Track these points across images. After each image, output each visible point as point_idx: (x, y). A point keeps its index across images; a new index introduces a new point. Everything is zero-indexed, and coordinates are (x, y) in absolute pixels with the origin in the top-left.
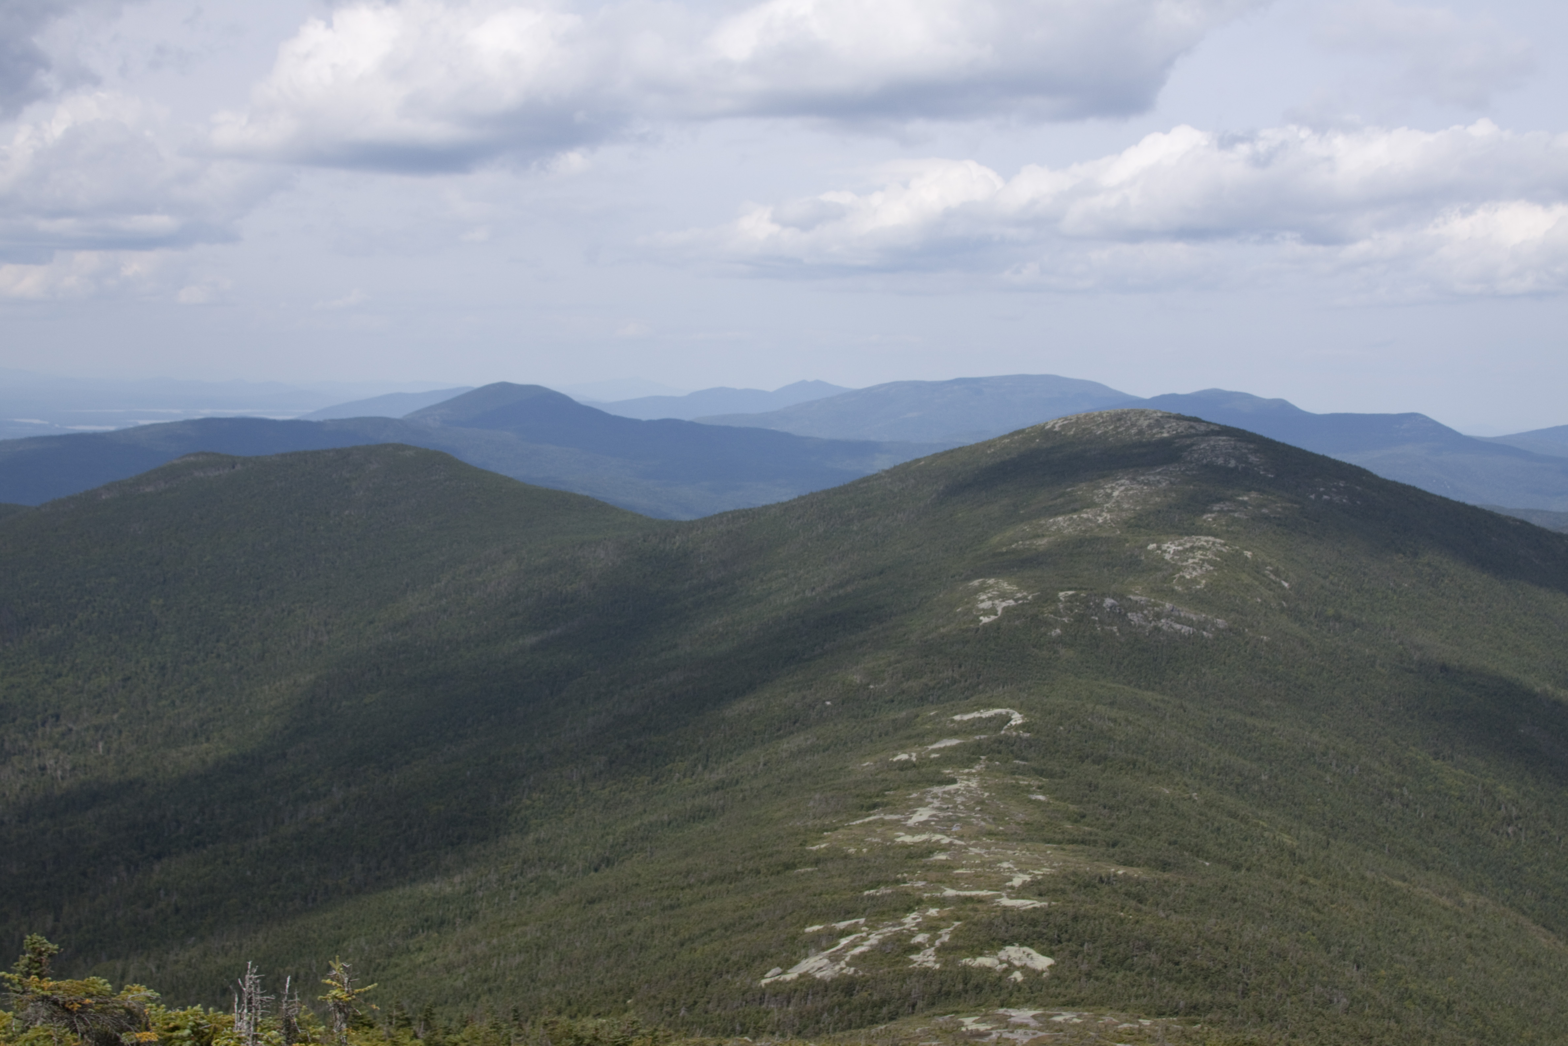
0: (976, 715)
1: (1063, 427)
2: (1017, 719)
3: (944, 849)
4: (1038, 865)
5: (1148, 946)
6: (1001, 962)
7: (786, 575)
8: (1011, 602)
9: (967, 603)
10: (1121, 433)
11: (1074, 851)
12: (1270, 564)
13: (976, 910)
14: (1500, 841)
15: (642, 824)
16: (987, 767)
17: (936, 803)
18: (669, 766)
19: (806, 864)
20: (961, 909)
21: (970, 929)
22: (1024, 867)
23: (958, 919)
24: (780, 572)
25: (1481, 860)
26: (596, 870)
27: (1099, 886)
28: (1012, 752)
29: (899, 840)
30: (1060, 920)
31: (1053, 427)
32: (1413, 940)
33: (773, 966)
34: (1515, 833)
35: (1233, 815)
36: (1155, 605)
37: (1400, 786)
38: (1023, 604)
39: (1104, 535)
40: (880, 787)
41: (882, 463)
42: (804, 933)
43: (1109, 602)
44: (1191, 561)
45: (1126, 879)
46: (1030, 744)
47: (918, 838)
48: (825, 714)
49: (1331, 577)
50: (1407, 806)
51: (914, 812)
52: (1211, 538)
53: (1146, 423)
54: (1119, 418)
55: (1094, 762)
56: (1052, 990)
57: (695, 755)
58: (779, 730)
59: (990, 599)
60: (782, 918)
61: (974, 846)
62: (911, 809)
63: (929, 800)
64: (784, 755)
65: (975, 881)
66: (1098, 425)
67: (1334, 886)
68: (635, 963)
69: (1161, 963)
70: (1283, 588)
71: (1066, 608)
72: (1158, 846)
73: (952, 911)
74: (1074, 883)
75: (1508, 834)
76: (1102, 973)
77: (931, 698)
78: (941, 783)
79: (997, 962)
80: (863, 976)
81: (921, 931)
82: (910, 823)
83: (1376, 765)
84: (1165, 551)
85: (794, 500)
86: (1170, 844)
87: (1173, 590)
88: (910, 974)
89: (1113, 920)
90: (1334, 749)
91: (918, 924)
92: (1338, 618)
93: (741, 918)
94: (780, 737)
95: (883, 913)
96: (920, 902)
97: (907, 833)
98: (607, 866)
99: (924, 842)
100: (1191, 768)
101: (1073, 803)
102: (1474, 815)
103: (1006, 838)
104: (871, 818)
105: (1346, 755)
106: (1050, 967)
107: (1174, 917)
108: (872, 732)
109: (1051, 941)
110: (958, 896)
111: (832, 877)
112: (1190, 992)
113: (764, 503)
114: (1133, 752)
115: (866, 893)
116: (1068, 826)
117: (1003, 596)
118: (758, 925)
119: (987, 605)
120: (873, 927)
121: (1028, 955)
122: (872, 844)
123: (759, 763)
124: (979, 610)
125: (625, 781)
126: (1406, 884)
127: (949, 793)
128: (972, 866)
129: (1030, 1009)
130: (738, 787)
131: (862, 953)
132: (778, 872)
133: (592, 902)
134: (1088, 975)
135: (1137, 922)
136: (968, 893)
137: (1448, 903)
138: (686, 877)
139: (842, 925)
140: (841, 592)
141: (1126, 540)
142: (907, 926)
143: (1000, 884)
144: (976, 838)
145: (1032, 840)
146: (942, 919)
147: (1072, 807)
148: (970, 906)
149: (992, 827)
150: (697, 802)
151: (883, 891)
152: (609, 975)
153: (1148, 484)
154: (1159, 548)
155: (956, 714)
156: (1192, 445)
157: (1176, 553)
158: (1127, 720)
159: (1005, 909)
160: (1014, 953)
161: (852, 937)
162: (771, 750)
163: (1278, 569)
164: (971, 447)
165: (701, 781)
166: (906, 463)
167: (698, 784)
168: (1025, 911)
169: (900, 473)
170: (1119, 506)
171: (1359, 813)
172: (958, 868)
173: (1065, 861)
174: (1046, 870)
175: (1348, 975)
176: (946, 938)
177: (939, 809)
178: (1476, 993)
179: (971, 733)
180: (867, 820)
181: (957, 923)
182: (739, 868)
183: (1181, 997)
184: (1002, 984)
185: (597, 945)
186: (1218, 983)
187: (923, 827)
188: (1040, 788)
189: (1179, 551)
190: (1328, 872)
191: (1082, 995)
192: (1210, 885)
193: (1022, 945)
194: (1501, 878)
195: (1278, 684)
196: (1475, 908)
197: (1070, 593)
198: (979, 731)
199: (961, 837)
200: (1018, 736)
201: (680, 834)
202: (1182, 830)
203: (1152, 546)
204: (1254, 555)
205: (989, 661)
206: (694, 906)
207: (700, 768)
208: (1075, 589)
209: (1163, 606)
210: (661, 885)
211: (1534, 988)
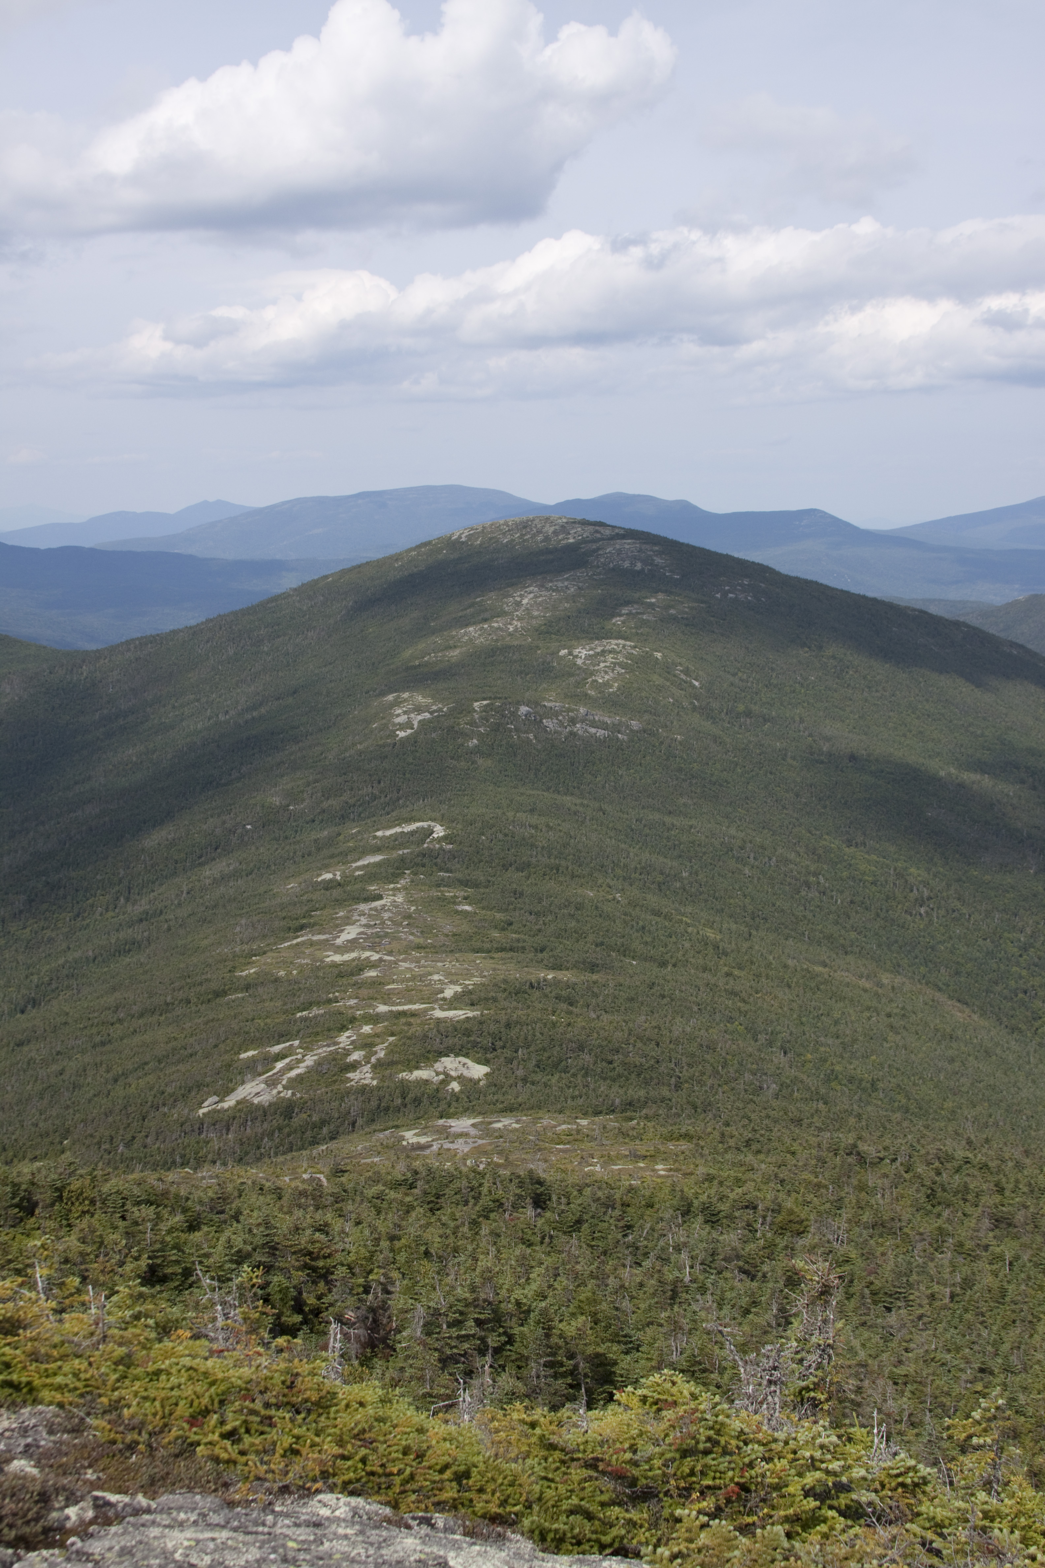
0: (398, 830)
1: (469, 537)
2: (439, 831)
3: (373, 965)
4: (469, 975)
5: (581, 1048)
6: (438, 1074)
7: (198, 700)
8: (427, 715)
9: (383, 718)
10: (527, 540)
11: (503, 959)
12: (680, 664)
13: (410, 1024)
14: (914, 922)
15: (67, 961)
16: (412, 881)
17: (364, 920)
18: (90, 901)
19: (236, 991)
20: (395, 1024)
21: (404, 1044)
22: (455, 978)
23: (392, 1035)
24: (192, 697)
25: (896, 942)
26: (22, 1012)
27: (529, 991)
28: (436, 864)
29: (328, 960)
30: (493, 1028)
31: (460, 537)
32: (836, 1023)
33: (209, 1095)
34: (927, 912)
35: (657, 913)
36: (569, 710)
37: (816, 874)
38: (438, 716)
39: (516, 643)
40: (305, 908)
41: (289, 582)
42: (239, 1060)
43: (524, 709)
44: (602, 665)
45: (556, 982)
46: (453, 855)
47: (348, 957)
48: (246, 839)
49: (740, 674)
50: (824, 893)
51: (342, 931)
52: (621, 642)
53: (552, 529)
54: (525, 525)
55: (517, 869)
56: (490, 1098)
57: (117, 888)
58: (200, 857)
59: (405, 713)
60: (216, 1046)
61: (404, 960)
62: (339, 928)
63: (356, 917)
64: (207, 881)
65: (407, 995)
66: (504, 534)
67: (759, 976)
68: (68, 1103)
69: (595, 1063)
70: (694, 687)
71: (481, 718)
72: (586, 949)
73: (385, 1027)
74: (505, 990)
75: (920, 915)
76: (537, 1077)
77: (352, 816)
78: (367, 900)
79: (434, 1074)
80: (301, 1098)
81: (356, 1049)
82: (339, 941)
83: (793, 856)
84: (577, 656)
85: (202, 623)
86: (597, 945)
87: (586, 695)
88: (348, 1092)
89: (545, 1024)
90: (751, 842)
91: (353, 1042)
92: (748, 714)
93: (174, 1049)
94: (201, 864)
95: (317, 1034)
96: (353, 1020)
97: (335, 953)
98: (33, 1007)
99: (353, 960)
100: (613, 869)
101: (499, 911)
102: (888, 898)
103: (435, 950)
104: (299, 940)
105: (762, 847)
106: (486, 1075)
107: (605, 1017)
108: (295, 853)
109: (486, 1050)
110: (391, 1011)
111: (263, 1001)
112: (624, 1089)
113: (172, 628)
114: (556, 857)
115: (299, 1015)
116: (496, 934)
117: (418, 710)
118: (191, 1055)
119: (402, 719)
120: (308, 1049)
121: (464, 1064)
122: (301, 965)
123: (182, 892)
124: (394, 725)
125: (46, 919)
126: (827, 969)
127: (375, 909)
128: (402, 981)
129: (469, 1118)
130: (162, 918)
131: (298, 1075)
132: (209, 1001)
133: (20, 1044)
134: (525, 1080)
135: (569, 1025)
136: (400, 1008)
137: (868, 985)
138: (115, 1012)
139: (277, 1049)
140: (255, 714)
141: (538, 648)
142: (341, 1045)
143: (432, 997)
144: (406, 952)
145: (460, 951)
146: (377, 1035)
147: (498, 916)
148: (403, 1020)
149: (421, 941)
150: (122, 935)
151: (315, 1011)
152: (43, 1117)
153: (557, 590)
154: (570, 654)
155: (378, 830)
156: (598, 549)
157: (588, 657)
158: (548, 826)
159: (439, 1021)
160: (450, 1063)
161: (287, 1060)
162: (194, 878)
163: (688, 668)
164: (378, 561)
165: (124, 914)
166: (313, 580)
167: (121, 917)
168: (458, 1022)
169: (308, 590)
170: (528, 614)
171: (778, 903)
172: (389, 984)
173: (494, 970)
174: (477, 980)
175: (776, 1061)
176: (382, 1054)
177: (367, 926)
178: (898, 1069)
179: (394, 848)
180: (295, 942)
181: (391, 1039)
182: (169, 999)
183: (617, 1094)
184: (440, 1095)
185: (29, 1088)
186: (651, 1078)
187: (352, 945)
188: (465, 898)
189: (590, 656)
190: (752, 963)
191: (520, 1100)
192: (638, 983)
193: (457, 1055)
194: (916, 957)
195: (694, 781)
196: (893, 988)
197: (485, 702)
198: (402, 846)
199: (390, 953)
200: (441, 848)
201: (106, 969)
202: (607, 931)
203: (563, 652)
204: (664, 656)
205: (408, 776)
206: (125, 1041)
207: (122, 900)
208: (490, 698)
209: (578, 711)
210: (90, 1022)
211: (952, 1060)
